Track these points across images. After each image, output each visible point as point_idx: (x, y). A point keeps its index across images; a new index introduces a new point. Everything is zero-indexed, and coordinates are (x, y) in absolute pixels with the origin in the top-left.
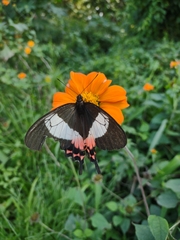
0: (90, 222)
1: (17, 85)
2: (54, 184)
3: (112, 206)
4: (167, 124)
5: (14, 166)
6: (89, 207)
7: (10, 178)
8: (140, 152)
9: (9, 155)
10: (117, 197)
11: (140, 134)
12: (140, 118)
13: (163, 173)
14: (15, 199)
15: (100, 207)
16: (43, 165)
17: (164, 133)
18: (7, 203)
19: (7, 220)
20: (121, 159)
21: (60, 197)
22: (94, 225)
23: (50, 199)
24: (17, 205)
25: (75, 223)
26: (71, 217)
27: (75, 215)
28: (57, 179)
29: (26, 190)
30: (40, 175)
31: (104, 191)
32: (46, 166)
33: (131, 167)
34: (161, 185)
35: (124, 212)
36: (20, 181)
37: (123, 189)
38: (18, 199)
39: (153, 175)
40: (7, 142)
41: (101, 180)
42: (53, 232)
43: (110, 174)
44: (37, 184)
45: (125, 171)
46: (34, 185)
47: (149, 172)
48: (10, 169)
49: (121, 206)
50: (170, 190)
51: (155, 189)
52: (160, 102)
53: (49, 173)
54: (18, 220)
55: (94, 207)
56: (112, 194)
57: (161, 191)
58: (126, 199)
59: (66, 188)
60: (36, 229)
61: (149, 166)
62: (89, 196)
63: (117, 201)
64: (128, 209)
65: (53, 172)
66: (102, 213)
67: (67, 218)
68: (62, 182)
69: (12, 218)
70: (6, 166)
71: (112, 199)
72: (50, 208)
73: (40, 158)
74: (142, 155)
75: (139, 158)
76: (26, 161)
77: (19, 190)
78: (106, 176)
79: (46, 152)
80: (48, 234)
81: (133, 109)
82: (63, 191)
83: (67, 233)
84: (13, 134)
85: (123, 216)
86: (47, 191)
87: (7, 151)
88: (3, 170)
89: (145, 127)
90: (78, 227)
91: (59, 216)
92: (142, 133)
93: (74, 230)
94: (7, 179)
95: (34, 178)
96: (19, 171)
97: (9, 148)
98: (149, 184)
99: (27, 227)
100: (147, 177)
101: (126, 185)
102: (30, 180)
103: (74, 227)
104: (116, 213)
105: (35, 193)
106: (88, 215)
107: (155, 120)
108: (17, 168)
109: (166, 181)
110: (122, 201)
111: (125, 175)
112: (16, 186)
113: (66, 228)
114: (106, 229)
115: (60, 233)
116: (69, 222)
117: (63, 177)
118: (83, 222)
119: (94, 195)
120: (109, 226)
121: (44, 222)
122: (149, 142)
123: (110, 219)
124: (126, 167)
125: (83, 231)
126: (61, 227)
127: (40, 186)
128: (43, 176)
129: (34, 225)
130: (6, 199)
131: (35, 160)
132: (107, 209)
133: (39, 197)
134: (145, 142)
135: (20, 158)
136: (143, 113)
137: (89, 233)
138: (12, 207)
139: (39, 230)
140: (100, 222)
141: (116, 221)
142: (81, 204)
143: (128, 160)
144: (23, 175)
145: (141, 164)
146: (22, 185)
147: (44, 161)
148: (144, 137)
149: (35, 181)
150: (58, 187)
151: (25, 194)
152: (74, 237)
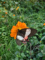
0: (21, 54)
3: (27, 52)
5: (8, 36)
7: (6, 38)
8: (38, 40)
9: (7, 33)
11: (39, 36)
12: (41, 32)
18: (4, 44)
19: (3, 48)
20: (33, 41)
23: (14, 46)
24: (6, 45)
26: (17, 52)
29: (9, 42)
33: (35, 44)
39: (40, 47)
40: (7, 30)
41: (26, 45)
43: (29, 44)
45: (33, 44)
48: (7, 37)
49: (29, 52)
55: (23, 51)
56: (28, 49)
61: (39, 44)
62: (23, 48)
70: (6, 36)
75: (37, 42)
81: (39, 29)
83: (15, 55)
84: (9, 29)
85: (29, 55)
87: (7, 32)
88: (5, 36)
89: (41, 34)
92: (40, 36)
93: (17, 55)
94: (5, 39)
96: (9, 37)
97: (8, 32)
98: (38, 49)
100: (38, 47)
101: (33, 47)
106: (21, 52)
107: (44, 33)
111: (33, 45)
112: (7, 41)
113: (15, 54)
114: (24, 57)
115: (14, 54)
121: (11, 51)
122: (41, 38)
124: (34, 43)
125: (19, 56)
132: (26, 52)
136: (42, 31)
137: (20, 56)
139: (9, 52)
140: (23, 55)
141: (27, 55)
144: (9, 39)
148: (40, 37)
152: (16, 56)
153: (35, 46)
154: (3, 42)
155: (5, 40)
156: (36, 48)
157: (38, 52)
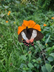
0: (28, 66)
1: (5, 24)
2: (17, 54)
3: (34, 61)
4: (51, 36)
5: (5, 49)
6: (27, 61)
7: (4, 52)
8: (42, 45)
9: (3, 46)
10: (36, 58)
13: (49, 51)
14: (5, 59)
15: (31, 61)
16: (13, 48)
17: (50, 39)
19: (3, 65)
20: (37, 47)
21: (19, 58)
22: (29, 66)
23: (16, 59)
24: (6, 60)
25: (23, 66)
26: (22, 64)
27: (23, 63)
28: (18, 53)
29: (8, 56)
30: (12, 51)
31: (32, 56)
32: (14, 49)
33: (40, 49)
34: (49, 55)
35: (38, 62)
36: (7, 53)
37: (37, 56)
38: (6, 59)
39: (46, 52)
40: (3, 42)
41: (31, 53)
42: (17, 68)
43: (33, 51)
44: (12, 54)
46: (11, 54)
47: (45, 50)
48: (4, 50)
49: (37, 61)
50: (51, 56)
51: (47, 56)
52: (48, 30)
53: (15, 51)
54: (6, 65)
55: (29, 61)
56: (34, 57)
57: (49, 56)
58: (38, 58)
59: (20, 55)
60: (11, 68)
61: (45, 49)
62: (27, 58)
63: (36, 59)
64: (39, 61)
65: (16, 51)
66: (31, 63)
67: (21, 64)
68: (19, 54)
69: (4, 64)
70: (3, 49)
71: (34, 58)
72: (16, 61)
73: (13, 46)
74: (43, 46)
76: (8, 47)
77: (6, 56)
78: (32, 52)
79: (14, 45)
80: (15, 69)
82: (19, 56)
83: (21, 69)
84: (4, 39)
85: (37, 64)
86: (15, 56)
87: (3, 44)
88: (2, 50)
90: (24, 67)
91: (18, 64)
93: (23, 68)
94: (3, 53)
95: (11, 52)
96: (6, 50)
97: (3, 43)
98: (45, 54)
99: (9, 67)
100: (45, 52)
101: (38, 54)
102: (10, 53)
103: (23, 67)
104: (35, 63)
105: (11, 57)
106: (27, 63)
107: (47, 35)
108: (6, 49)
109: (50, 53)
110: (37, 59)
111: (38, 51)
112: (6, 55)
113: (20, 67)
116: (21, 65)
117: (19, 52)
118: (26, 65)
119: (29, 57)
120: (33, 67)
121: (14, 65)
122: (45, 42)
123: (33, 65)
124: (38, 49)
125: (25, 68)
126: (19, 67)
127: (13, 55)
128: (13, 52)
129: (11, 66)
130: (3, 59)
131: (11, 47)
132: (32, 61)
133: (12, 58)
134: (44, 41)
135: (7, 47)
137: (27, 69)
138: (4, 61)
139: (13, 68)
140: (31, 65)
141: (35, 65)
142: (25, 60)
143: (39, 47)
144: (8, 51)
145: (43, 48)
146: (7, 55)
147: (14, 47)
148: (44, 40)
149: (11, 53)
150: (18, 55)
151: (8, 57)
152: (23, 70)
153: (40, 52)
154: (1, 57)
155: (2, 55)
156: (42, 54)
157: (46, 57)
